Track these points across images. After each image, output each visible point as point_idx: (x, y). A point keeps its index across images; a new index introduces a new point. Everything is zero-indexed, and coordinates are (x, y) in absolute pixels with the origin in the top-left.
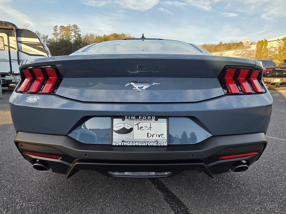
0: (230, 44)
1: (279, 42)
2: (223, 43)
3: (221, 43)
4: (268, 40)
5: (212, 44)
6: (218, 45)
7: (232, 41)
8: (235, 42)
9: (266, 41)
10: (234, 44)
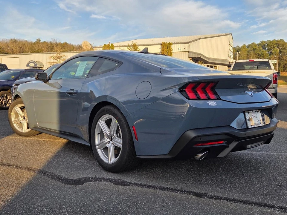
0: (52, 44)
1: (130, 48)
2: (42, 41)
3: (39, 40)
4: (115, 45)
5: (27, 40)
6: (35, 43)
7: (55, 40)
8: (58, 42)
9: (112, 45)
10: (57, 45)
